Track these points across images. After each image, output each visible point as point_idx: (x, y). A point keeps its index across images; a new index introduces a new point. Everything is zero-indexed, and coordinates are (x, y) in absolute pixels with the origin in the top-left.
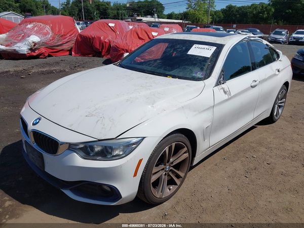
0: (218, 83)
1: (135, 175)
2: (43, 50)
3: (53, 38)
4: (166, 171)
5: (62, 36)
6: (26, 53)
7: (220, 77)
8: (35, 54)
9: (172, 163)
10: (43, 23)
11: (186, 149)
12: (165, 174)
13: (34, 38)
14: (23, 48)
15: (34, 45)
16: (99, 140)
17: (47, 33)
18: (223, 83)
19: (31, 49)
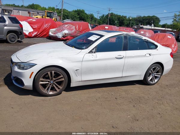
0: (91, 52)
1: (30, 77)
2: (69, 37)
3: (75, 32)
4: (51, 83)
5: (80, 31)
6: (61, 38)
7: (93, 49)
8: (65, 39)
9: (55, 81)
10: (72, 25)
11: (62, 76)
12: (50, 84)
13: (66, 32)
14: (60, 35)
15: (65, 35)
16: (22, 62)
17: (73, 30)
18: (94, 53)
19: (63, 36)
